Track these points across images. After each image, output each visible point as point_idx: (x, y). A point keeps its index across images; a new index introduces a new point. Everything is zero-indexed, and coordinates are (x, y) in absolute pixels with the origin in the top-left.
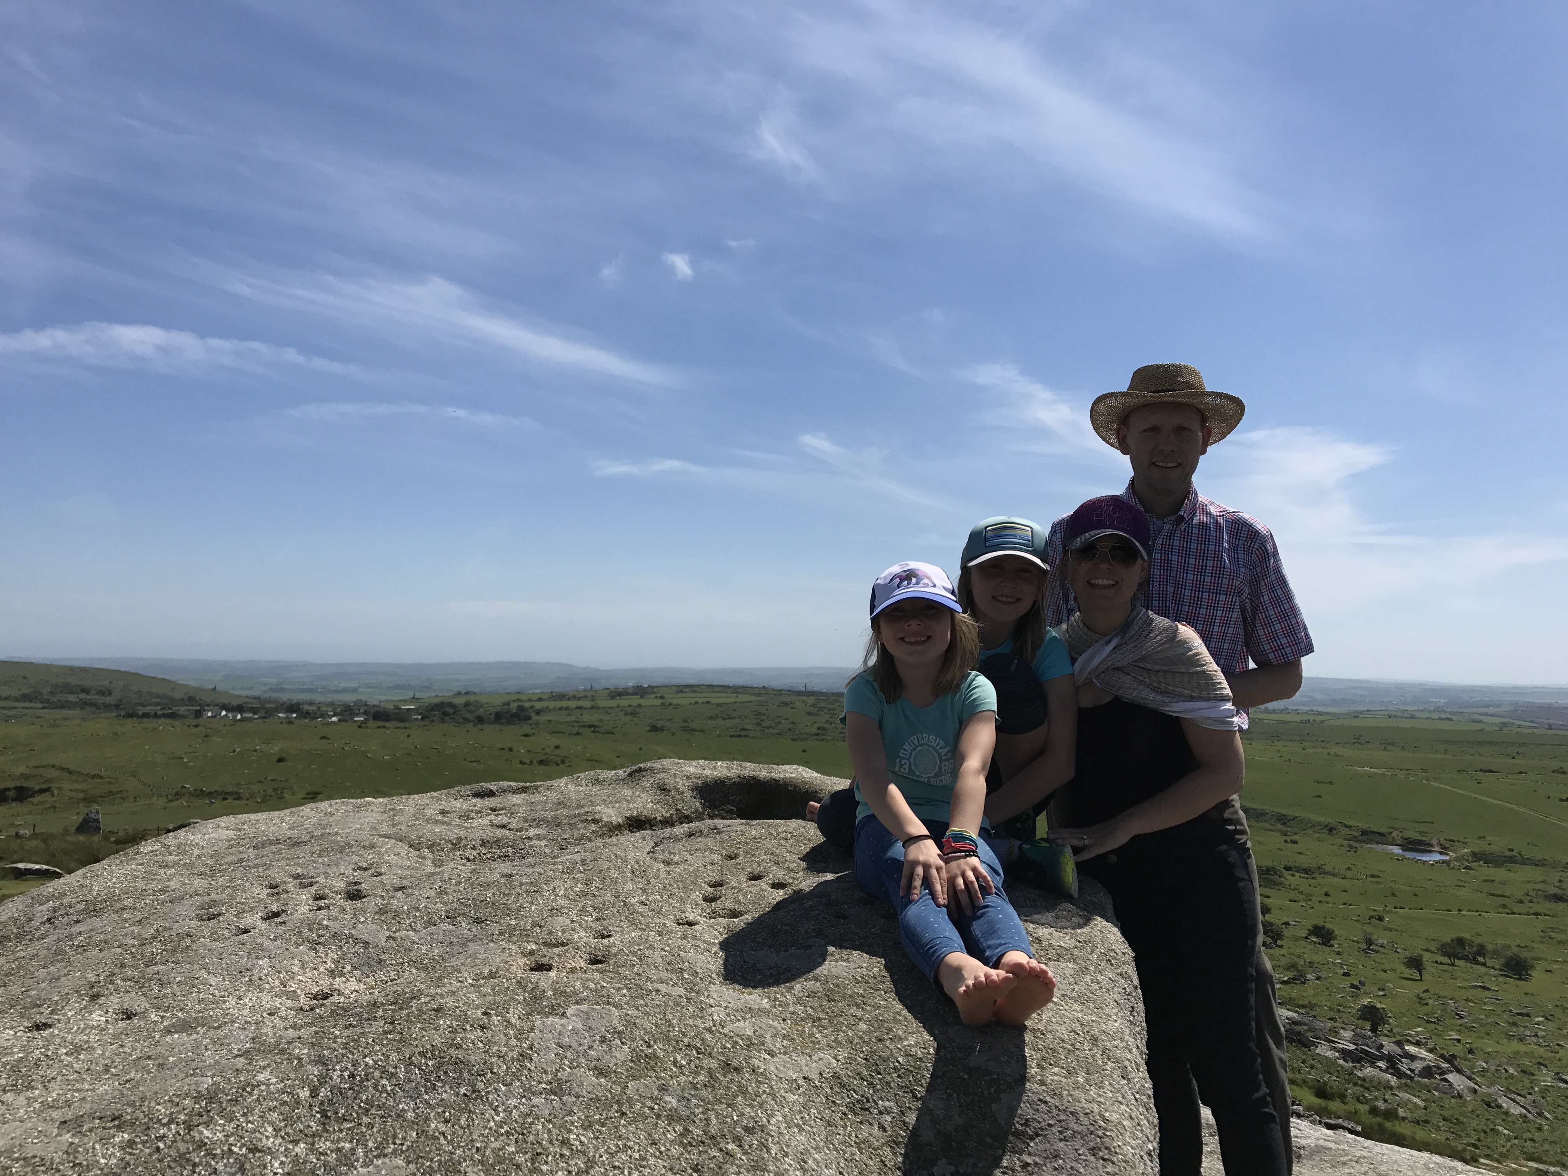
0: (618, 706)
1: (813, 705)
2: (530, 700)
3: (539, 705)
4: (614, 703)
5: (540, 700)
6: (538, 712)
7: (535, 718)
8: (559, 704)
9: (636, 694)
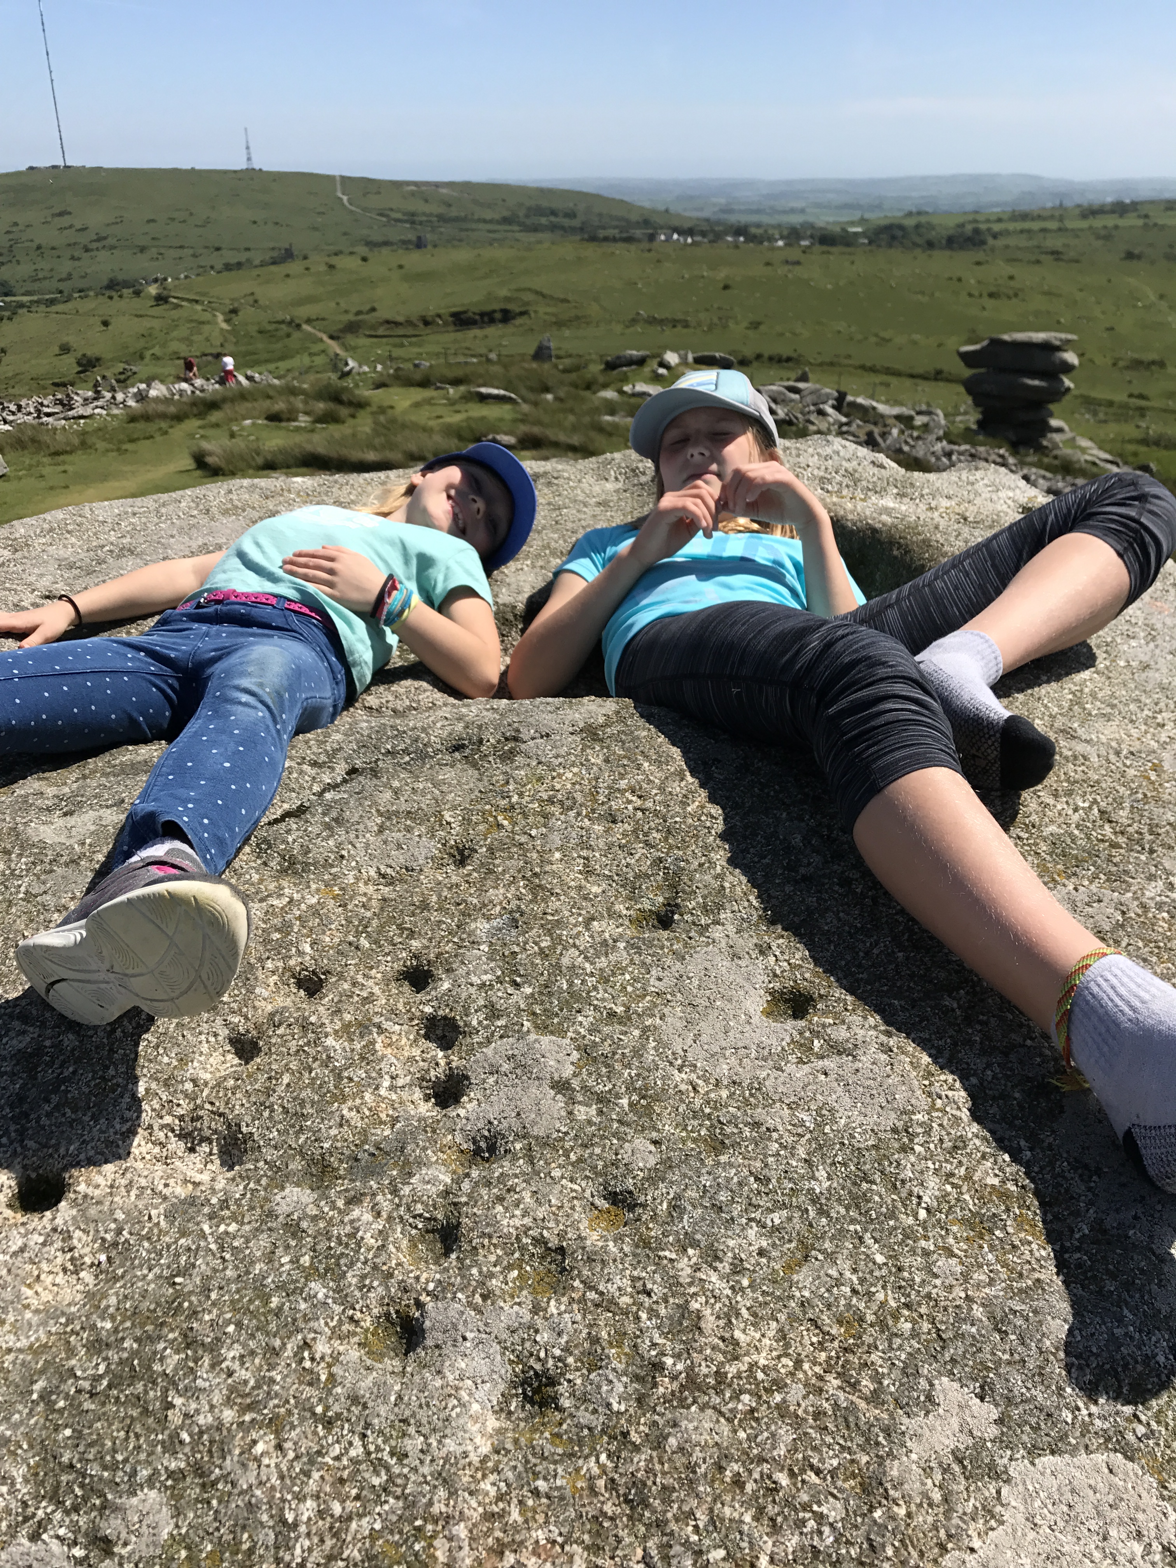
0: (1091, 228)
2: (988, 221)
3: (996, 227)
4: (1084, 224)
5: (1000, 220)
6: (995, 236)
7: (991, 241)
8: (1020, 225)
9: (1113, 212)
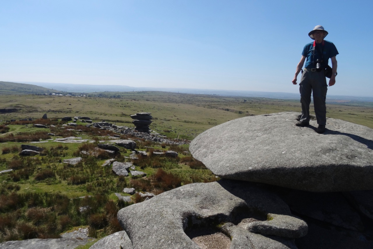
1: (180, 96)
2: (121, 93)
4: (138, 95)
6: (122, 96)
8: (126, 94)
9: (142, 93)
